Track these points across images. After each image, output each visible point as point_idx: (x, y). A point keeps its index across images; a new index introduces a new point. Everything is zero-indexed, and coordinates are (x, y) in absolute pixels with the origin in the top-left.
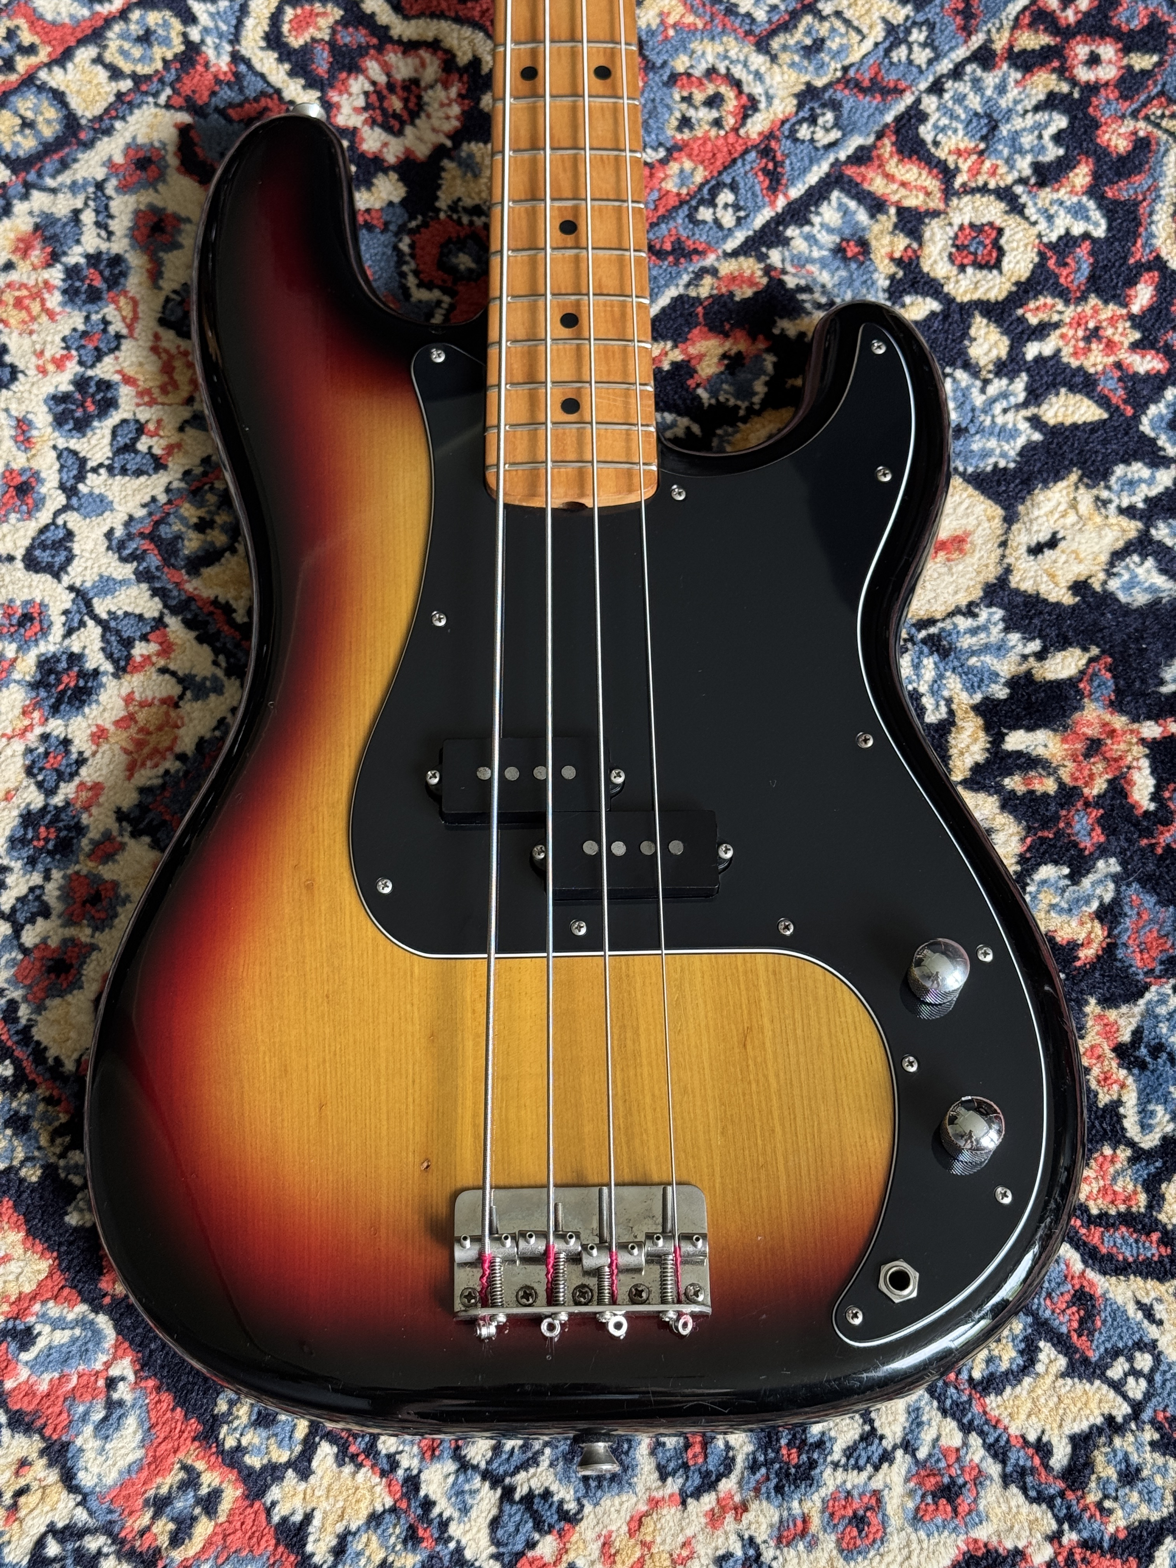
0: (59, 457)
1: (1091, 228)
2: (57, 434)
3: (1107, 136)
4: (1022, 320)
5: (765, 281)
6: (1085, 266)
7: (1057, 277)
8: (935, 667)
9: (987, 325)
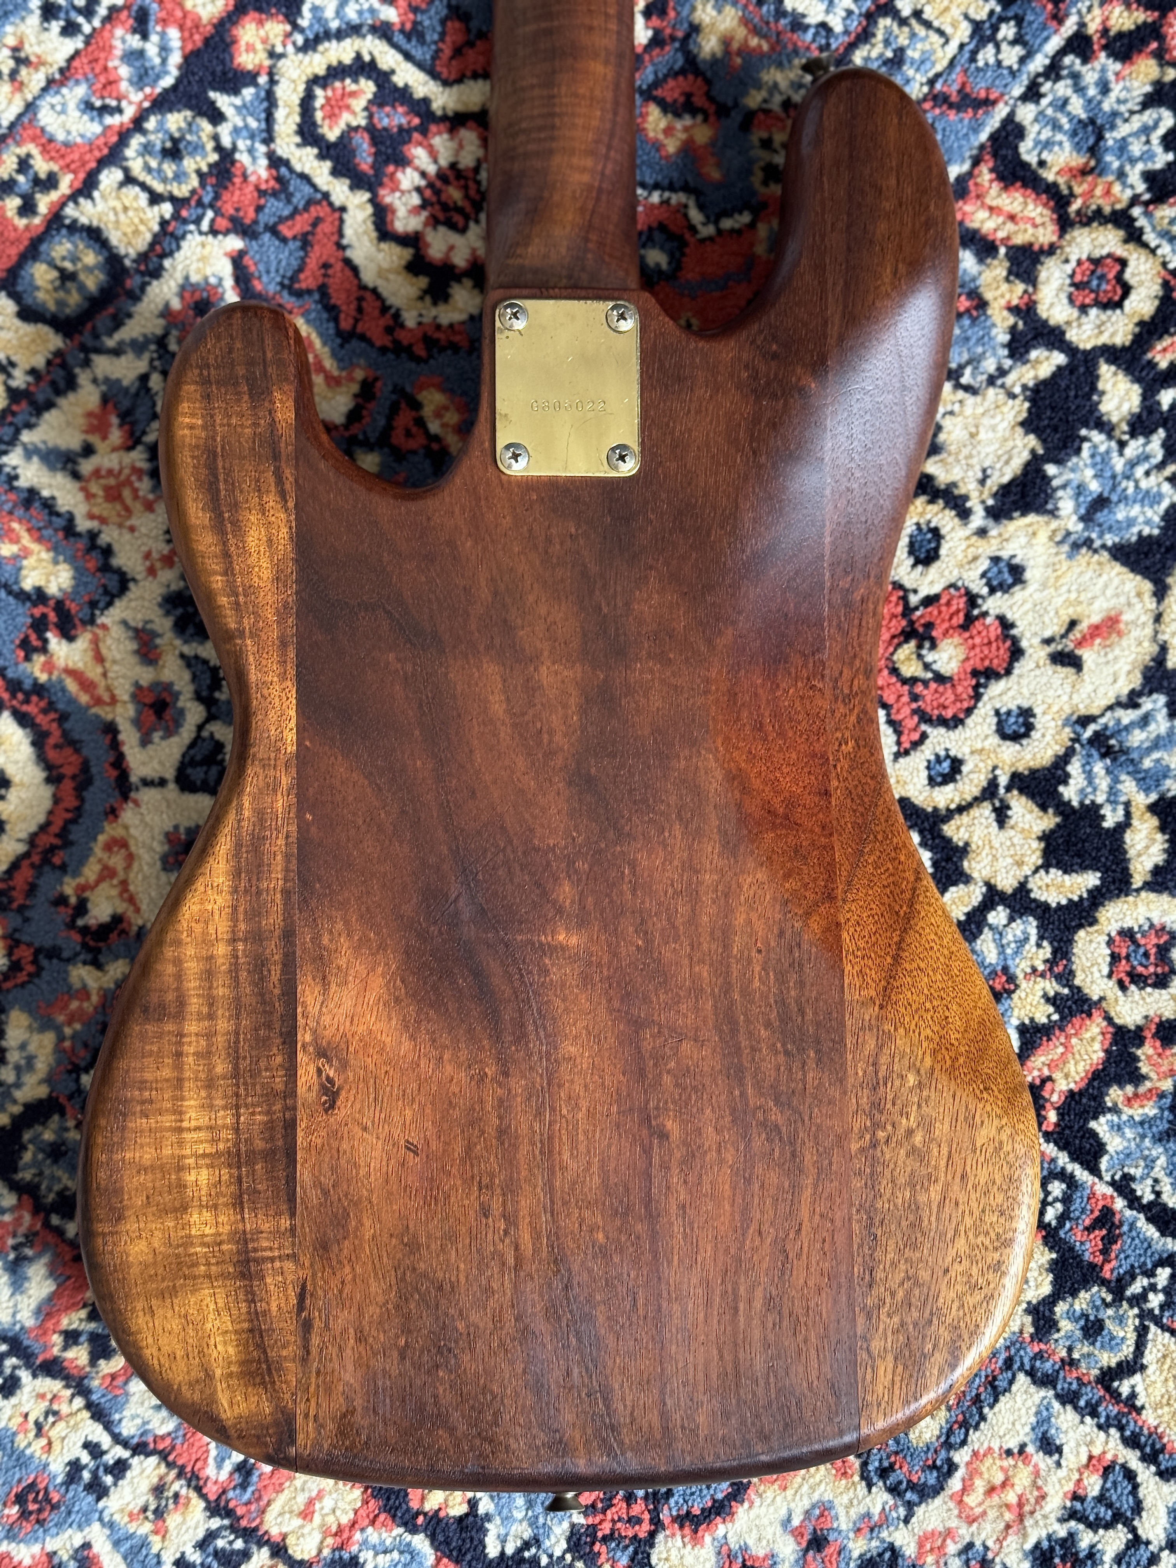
0: (189, 667)
2: (180, 641)
4: (1152, 364)
8: (1108, 771)
9: (1115, 374)
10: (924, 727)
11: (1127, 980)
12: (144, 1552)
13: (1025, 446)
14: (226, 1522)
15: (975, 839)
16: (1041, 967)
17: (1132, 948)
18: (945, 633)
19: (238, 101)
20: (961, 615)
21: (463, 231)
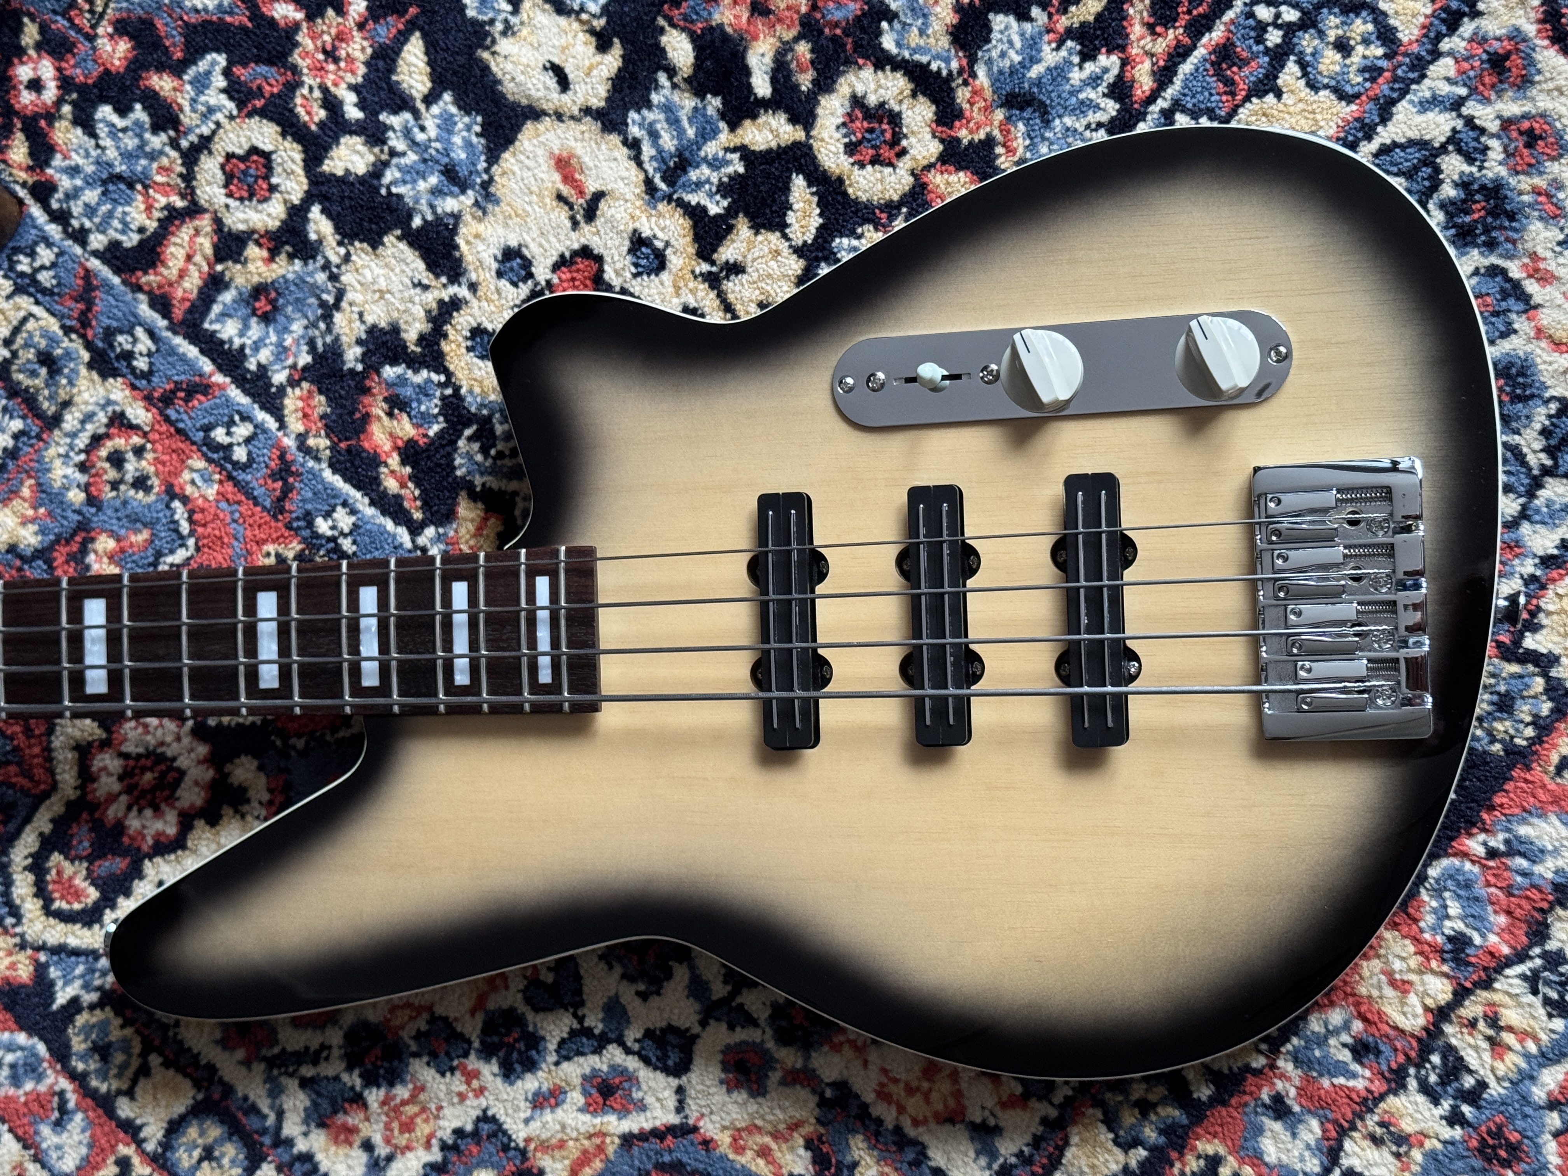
0: (568, 1058)
1: (218, 69)
2: (544, 1066)
3: (117, 63)
4: (322, 125)
5: (305, 385)
6: (258, 69)
7: (272, 95)
9: (332, 159)
11: (897, 149)
12: (1441, 1157)
13: (394, 246)
14: (1412, 1071)
15: (755, 297)
17: (865, 144)
19: (60, 983)
21: (182, 773)
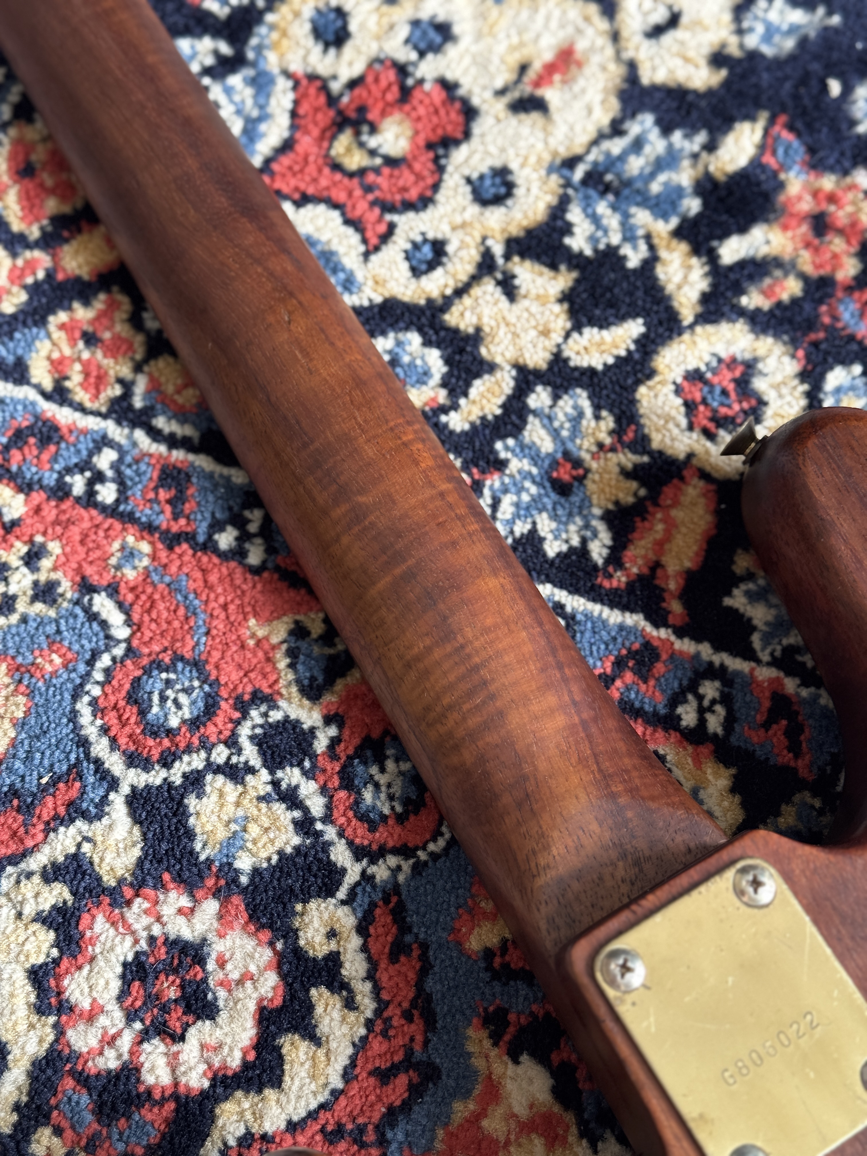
8: (614, 208)
10: (389, 217)
11: (711, 426)
15: (486, 320)
16: (608, 441)
17: (706, 389)
18: (384, 114)
20: (395, 89)
